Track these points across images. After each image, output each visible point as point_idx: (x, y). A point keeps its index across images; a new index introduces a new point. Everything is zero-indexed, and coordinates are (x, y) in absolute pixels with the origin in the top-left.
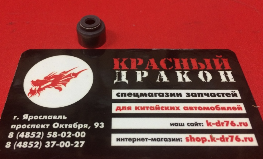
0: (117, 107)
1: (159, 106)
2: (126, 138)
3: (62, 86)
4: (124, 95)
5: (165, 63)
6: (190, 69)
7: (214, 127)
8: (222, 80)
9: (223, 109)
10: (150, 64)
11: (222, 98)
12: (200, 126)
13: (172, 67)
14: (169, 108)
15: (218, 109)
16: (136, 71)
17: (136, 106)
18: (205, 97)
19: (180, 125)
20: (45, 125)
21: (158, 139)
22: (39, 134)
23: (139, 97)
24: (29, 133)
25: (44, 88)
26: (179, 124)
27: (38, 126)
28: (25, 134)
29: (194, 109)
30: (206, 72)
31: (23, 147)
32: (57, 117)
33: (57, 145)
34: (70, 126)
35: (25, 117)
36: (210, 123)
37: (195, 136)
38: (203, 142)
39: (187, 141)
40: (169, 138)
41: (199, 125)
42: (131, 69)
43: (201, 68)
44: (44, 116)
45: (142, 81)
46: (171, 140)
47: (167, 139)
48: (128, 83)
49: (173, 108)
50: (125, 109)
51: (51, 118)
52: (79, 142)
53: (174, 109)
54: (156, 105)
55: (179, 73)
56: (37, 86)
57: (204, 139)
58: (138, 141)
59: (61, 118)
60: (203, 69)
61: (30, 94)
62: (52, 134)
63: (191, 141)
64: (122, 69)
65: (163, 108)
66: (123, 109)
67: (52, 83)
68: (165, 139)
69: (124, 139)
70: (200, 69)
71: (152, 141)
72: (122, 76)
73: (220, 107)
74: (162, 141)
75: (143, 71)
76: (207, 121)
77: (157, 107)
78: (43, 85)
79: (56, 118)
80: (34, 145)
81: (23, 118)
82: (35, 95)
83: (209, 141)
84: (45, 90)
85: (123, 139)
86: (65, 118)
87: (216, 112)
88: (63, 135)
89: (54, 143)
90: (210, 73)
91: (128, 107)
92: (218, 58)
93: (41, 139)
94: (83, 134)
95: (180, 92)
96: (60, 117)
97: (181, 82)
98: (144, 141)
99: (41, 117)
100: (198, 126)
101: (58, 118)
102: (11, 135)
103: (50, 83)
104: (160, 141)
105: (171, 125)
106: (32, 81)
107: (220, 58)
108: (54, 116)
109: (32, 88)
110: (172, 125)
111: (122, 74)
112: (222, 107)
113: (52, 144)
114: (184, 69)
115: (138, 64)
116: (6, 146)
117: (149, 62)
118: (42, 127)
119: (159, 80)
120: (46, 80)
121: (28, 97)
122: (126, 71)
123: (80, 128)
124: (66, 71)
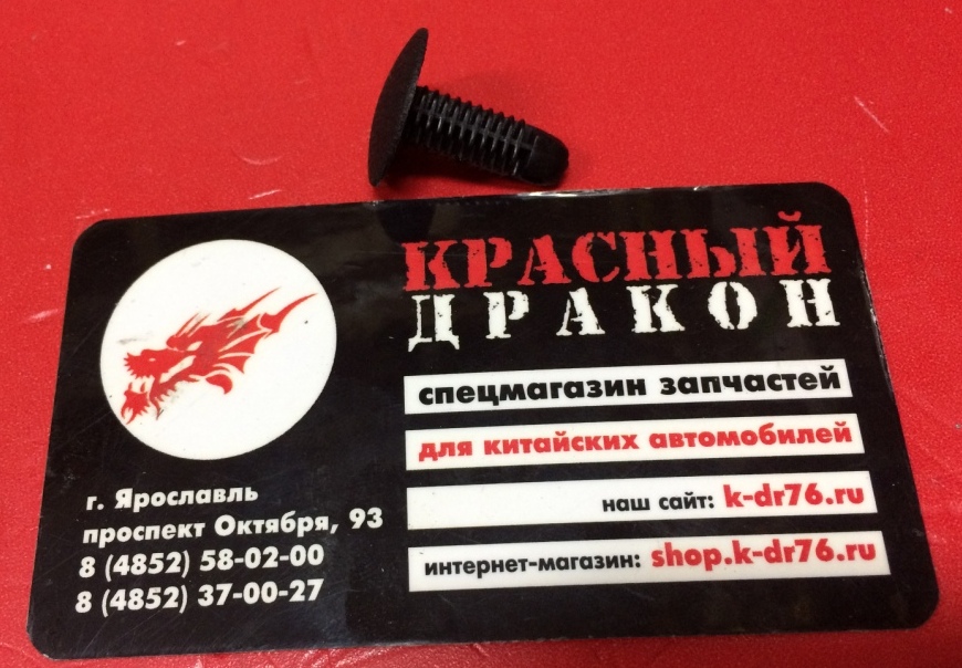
0: (425, 446)
1: (566, 436)
2: (454, 563)
3: (232, 373)
4: (444, 394)
5: (592, 252)
6: (680, 277)
7: (751, 510)
8: (790, 319)
9: (786, 436)
10: (537, 261)
11: (785, 394)
12: (703, 506)
13: (617, 270)
14: (601, 443)
15: (768, 438)
16: (486, 294)
17: (487, 439)
18: (728, 395)
19: (637, 505)
20: (189, 526)
21: (559, 560)
22: (173, 559)
23: (496, 403)
24: (143, 557)
25: (171, 385)
26: (633, 501)
27: (167, 532)
28: (131, 563)
29: (685, 440)
30: (737, 286)
31: (132, 607)
32: (227, 495)
33: (237, 596)
34: (272, 526)
35: (124, 498)
36: (737, 494)
37: (682, 544)
38: (709, 568)
39: (655, 565)
40: (596, 558)
41: (698, 502)
42: (467, 286)
43: (719, 269)
44: (184, 494)
45: (508, 336)
46: (605, 561)
47: (589, 559)
48: (457, 347)
49: (612, 443)
50: (452, 454)
51: (207, 500)
52: (306, 583)
53: (617, 447)
54: (558, 433)
55: (638, 297)
56: (148, 376)
57: (713, 557)
58: (494, 570)
59: (239, 499)
60: (729, 275)
61: (127, 409)
62: (217, 558)
63: (670, 563)
64: (436, 287)
65: (580, 444)
66: (442, 454)
67: (195, 360)
68: (583, 559)
69: (449, 564)
70: (717, 274)
71: (540, 569)
72: (437, 316)
73: (774, 430)
74: (574, 567)
75: (511, 294)
76: (727, 488)
77: (560, 438)
78: (166, 371)
79: (223, 499)
80: (165, 599)
81: (116, 502)
82: (145, 411)
83: (728, 561)
84: (174, 389)
85: (445, 565)
86: (251, 495)
87: (760, 450)
88: (252, 557)
89: (226, 588)
90: (752, 290)
91: (461, 445)
92: (784, 223)
93: (184, 576)
94: (316, 554)
95: (641, 378)
96: (236, 493)
97: (648, 335)
98: (515, 570)
99: (175, 498)
100: (695, 507)
101: (230, 499)
102: (87, 568)
103: (187, 362)
104: (566, 567)
105: (607, 505)
106: (127, 357)
107: (792, 224)
108: (216, 491)
109: (130, 386)
110: (609, 508)
111: (436, 311)
112: (780, 432)
113: (221, 592)
114: (657, 277)
115: (493, 265)
116: (79, 609)
117: (532, 252)
118: (180, 535)
119: (568, 329)
120: (175, 349)
121: (123, 421)
122: (451, 297)
123: (305, 533)
124: (239, 307)
